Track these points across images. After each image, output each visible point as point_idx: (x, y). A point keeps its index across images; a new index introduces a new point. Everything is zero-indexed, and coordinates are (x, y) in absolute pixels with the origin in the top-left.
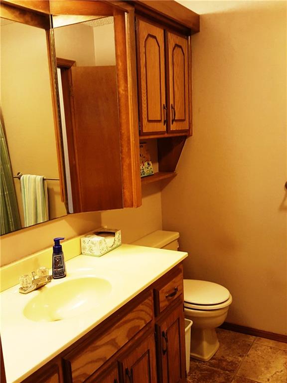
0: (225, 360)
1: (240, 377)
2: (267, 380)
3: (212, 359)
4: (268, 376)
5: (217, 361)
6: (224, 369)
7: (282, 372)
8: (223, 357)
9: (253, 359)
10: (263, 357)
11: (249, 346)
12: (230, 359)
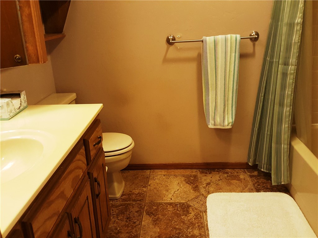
0: (133, 194)
1: (150, 203)
2: (170, 200)
3: (122, 195)
4: (170, 196)
5: (127, 196)
6: (134, 200)
7: (179, 191)
8: (131, 192)
9: (154, 187)
10: (161, 183)
11: (148, 178)
12: (137, 191)
